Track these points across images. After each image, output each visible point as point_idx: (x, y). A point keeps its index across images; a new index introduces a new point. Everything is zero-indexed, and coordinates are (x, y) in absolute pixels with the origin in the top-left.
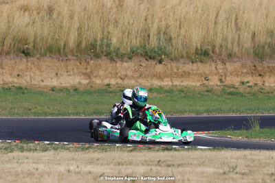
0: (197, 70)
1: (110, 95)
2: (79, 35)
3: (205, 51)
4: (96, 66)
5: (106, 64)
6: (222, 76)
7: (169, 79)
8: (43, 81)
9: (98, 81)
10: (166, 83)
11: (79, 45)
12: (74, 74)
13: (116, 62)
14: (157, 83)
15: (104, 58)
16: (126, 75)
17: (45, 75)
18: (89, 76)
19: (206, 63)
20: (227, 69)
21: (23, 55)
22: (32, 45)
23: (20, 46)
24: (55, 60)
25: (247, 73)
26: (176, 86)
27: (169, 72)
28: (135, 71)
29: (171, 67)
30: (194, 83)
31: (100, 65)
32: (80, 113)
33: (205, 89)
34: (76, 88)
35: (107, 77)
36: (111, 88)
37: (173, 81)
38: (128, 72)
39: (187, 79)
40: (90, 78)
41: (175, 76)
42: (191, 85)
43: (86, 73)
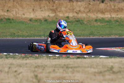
4: (60, 5)
5: (66, 3)
7: (109, 13)
8: (24, 15)
9: (61, 15)
10: (106, 16)
12: (45, 10)
13: (73, 2)
14: (100, 16)
16: (80, 11)
17: (25, 11)
24: (32, 1)
26: (113, 18)
27: (109, 8)
28: (86, 8)
29: (110, 5)
31: (62, 4)
32: (41, 35)
34: (46, 19)
35: (67, 12)
36: (69, 19)
37: (111, 14)
38: (81, 8)
39: (121, 13)
40: (55, 12)
41: (113, 11)
42: (123, 17)
43: (53, 9)
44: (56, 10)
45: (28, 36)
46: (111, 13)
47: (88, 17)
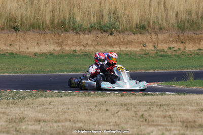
0: (138, 40)
1: (76, 57)
2: (53, 15)
3: (143, 26)
4: (65, 38)
5: (73, 36)
6: (155, 43)
7: (117, 46)
8: (28, 49)
9: (67, 48)
10: (115, 49)
11: (53, 23)
12: (50, 43)
13: (80, 35)
14: (109, 49)
15: (71, 31)
17: (29, 44)
18: (61, 45)
19: (144, 34)
20: (159, 39)
21: (14, 30)
22: (20, 23)
23: (12, 24)
24: (37, 34)
25: (173, 41)
26: (123, 51)
27: (117, 41)
28: (93, 41)
29: (119, 37)
30: (135, 49)
31: (68, 36)
33: (143, 53)
34: (51, 53)
35: (73, 45)
36: (76, 53)
37: (120, 47)
38: (88, 41)
39: (131, 46)
40: (61, 46)
41: (122, 44)
42: (133, 50)
43: (59, 43)
45: (49, 72)
46: (120, 45)
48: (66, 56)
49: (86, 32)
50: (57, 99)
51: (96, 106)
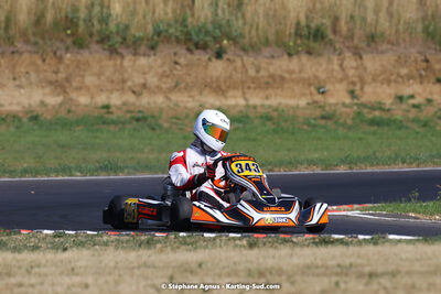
0: (300, 72)
1: (112, 128)
3: (318, 30)
4: (78, 67)
5: (100, 61)
6: (354, 84)
7: (239, 93)
9: (83, 100)
10: (232, 102)
11: (39, 20)
12: (31, 84)
13: (123, 57)
15: (95, 47)
16: (144, 86)
19: (320, 55)
20: (365, 69)
25: (410, 77)
26: (255, 107)
27: (238, 77)
28: (164, 75)
29: (244, 66)
30: (293, 100)
31: (87, 63)
32: (70, 169)
33: (318, 113)
34: (35, 114)
35: (102, 90)
36: (111, 113)
37: (247, 96)
38: (147, 76)
39: (279, 91)
40: (65, 92)
41: (252, 85)
42: (286, 106)
43: (57, 81)
44: (67, 85)
45: (25, 172)
46: (246, 90)
47: (172, 105)
48: (78, 123)
49: (143, 49)
50: (50, 255)
51: (171, 279)
